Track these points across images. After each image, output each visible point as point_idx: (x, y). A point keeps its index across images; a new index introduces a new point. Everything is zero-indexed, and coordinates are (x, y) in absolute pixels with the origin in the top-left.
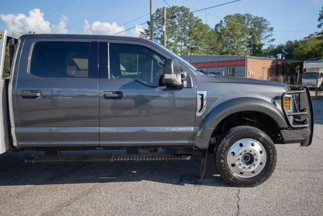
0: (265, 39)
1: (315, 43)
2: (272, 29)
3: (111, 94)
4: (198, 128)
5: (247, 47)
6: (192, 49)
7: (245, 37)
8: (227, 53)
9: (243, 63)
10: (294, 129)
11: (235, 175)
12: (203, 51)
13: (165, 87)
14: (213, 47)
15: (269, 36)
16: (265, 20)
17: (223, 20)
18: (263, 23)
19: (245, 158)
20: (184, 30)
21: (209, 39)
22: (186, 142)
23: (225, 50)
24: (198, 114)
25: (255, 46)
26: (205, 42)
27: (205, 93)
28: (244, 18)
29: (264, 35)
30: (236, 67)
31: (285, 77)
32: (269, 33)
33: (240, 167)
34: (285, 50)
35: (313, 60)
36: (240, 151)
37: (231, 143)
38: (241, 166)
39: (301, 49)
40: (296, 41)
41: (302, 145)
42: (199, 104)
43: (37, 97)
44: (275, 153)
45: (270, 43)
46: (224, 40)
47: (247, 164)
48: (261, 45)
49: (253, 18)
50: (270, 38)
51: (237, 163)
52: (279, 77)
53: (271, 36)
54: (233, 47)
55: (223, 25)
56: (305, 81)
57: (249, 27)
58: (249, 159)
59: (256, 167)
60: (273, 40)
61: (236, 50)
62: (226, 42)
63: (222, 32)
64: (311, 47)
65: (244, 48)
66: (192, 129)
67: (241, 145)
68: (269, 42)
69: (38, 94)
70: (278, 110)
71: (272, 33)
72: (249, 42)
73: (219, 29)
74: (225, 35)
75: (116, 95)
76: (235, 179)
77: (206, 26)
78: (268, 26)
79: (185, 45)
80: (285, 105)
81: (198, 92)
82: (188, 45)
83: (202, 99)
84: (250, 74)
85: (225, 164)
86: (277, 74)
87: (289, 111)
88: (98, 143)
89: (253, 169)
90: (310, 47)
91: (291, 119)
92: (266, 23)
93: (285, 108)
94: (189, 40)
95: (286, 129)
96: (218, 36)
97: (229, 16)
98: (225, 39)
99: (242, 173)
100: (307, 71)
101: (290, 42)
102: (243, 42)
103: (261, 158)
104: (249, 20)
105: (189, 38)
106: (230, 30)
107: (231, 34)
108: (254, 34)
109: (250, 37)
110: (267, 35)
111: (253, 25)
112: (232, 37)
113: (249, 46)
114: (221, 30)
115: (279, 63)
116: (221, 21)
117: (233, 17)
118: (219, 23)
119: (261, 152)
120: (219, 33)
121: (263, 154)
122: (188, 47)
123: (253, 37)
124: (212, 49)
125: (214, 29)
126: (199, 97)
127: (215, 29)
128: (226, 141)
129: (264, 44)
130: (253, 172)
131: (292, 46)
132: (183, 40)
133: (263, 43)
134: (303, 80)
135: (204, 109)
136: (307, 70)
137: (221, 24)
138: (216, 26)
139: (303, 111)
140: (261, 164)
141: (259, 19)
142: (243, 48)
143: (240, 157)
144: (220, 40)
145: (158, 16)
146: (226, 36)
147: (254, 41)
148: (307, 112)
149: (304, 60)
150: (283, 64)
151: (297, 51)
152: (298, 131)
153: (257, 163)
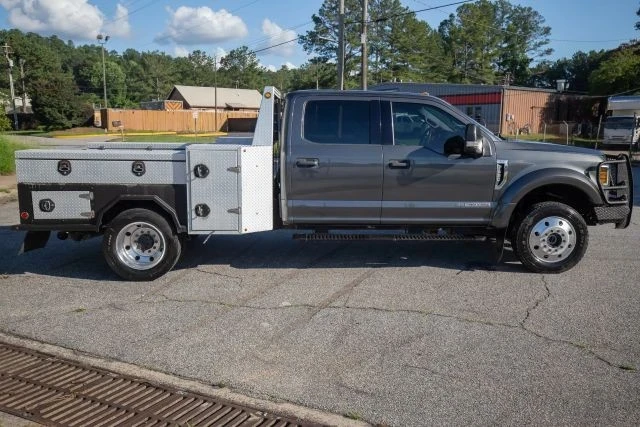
0: (534, 49)
1: (631, 61)
2: (547, 31)
3: (397, 163)
4: (496, 203)
5: (499, 64)
6: (396, 68)
7: (496, 46)
8: (462, 76)
9: (496, 98)
10: (610, 205)
11: (539, 259)
12: (417, 73)
13: (459, 155)
14: (434, 64)
15: (541, 43)
16: (536, 13)
17: (456, 14)
18: (531, 19)
19: (551, 239)
20: (381, 32)
21: (430, 49)
22: (482, 220)
23: (456, 71)
24: (497, 187)
25: (514, 63)
26: (421, 55)
27: (506, 163)
28: (495, 8)
29: (532, 41)
30: (483, 106)
31: (573, 125)
32: (542, 39)
33: (545, 250)
34: (570, 70)
35: (626, 94)
36: (546, 231)
37: (536, 222)
38: (546, 248)
39: (604, 72)
40: (592, 52)
41: (617, 226)
42: (499, 176)
43: (314, 165)
44: (586, 233)
45: (543, 58)
46: (457, 51)
47: (553, 246)
48: (527, 61)
49: (513, 8)
50: (544, 48)
51: (542, 245)
52: (561, 125)
53: (546, 43)
54: (472, 64)
55: (455, 22)
56: (610, 134)
57: (504, 26)
58: (556, 240)
59: (563, 250)
60: (549, 52)
61: (477, 70)
62: (460, 55)
63: (452, 37)
64: (623, 69)
65: (494, 67)
66: (489, 204)
67: (547, 224)
68: (541, 55)
69: (316, 163)
70: (592, 183)
71: (548, 37)
72: (503, 56)
73: (447, 30)
74: (457, 42)
75: (404, 164)
76: (538, 264)
77: (424, 25)
78: (540, 25)
79: (383, 61)
80: (600, 177)
81: (498, 162)
82: (388, 60)
83: (502, 170)
84: (509, 118)
85: (527, 246)
86: (558, 119)
87: (605, 185)
88: (378, 219)
89: (560, 252)
90: (620, 69)
91: (607, 195)
92: (536, 18)
93: (600, 181)
94: (391, 51)
95: (601, 205)
96: (444, 44)
97: (467, 7)
98: (458, 49)
99: (546, 257)
100: (615, 115)
101: (580, 54)
102: (493, 55)
103: (570, 239)
104: (504, 13)
105: (390, 48)
106: (468, 32)
107: (471, 40)
108: (515, 40)
109: (505, 45)
110: (538, 41)
111: (511, 22)
112: (470, 45)
113: (503, 64)
114: (450, 33)
115: (563, 98)
116: (451, 16)
117: (475, 7)
118: (448, 18)
119: (570, 233)
120: (447, 39)
121: (572, 235)
122: (388, 64)
123: (511, 47)
124: (433, 68)
125: (437, 29)
126: (499, 167)
127: (440, 30)
128: (529, 220)
129: (532, 60)
130: (560, 256)
131: (583, 61)
132: (380, 51)
133: (530, 57)
134: (606, 131)
135: (505, 181)
136: (614, 113)
137: (450, 21)
138: (442, 24)
139: (621, 184)
140: (569, 246)
141: (523, 10)
142: (491, 68)
143: (546, 238)
144: (449, 53)
145: (334, 5)
146: (460, 43)
147: (512, 53)
148: (626, 186)
149: (609, 93)
150: (568, 100)
151: (595, 76)
152: (615, 208)
153: (566, 246)
